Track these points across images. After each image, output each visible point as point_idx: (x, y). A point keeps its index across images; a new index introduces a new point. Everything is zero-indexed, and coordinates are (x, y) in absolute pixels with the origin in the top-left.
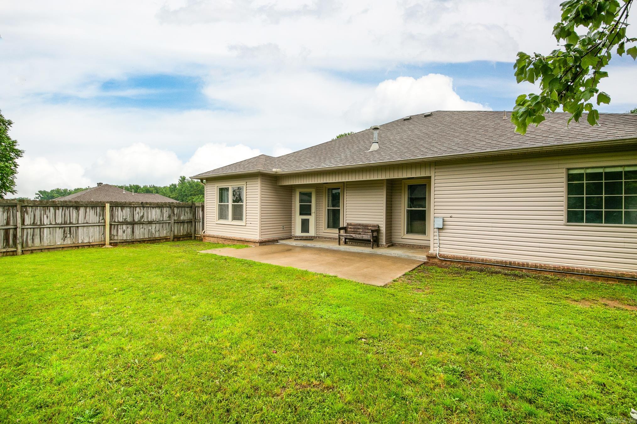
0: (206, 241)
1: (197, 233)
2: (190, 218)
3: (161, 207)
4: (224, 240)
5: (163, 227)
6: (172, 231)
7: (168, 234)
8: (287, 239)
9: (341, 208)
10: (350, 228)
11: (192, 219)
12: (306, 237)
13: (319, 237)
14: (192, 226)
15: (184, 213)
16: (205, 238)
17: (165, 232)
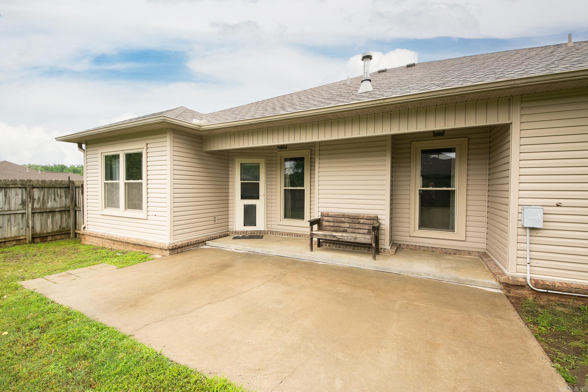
0: (86, 242)
1: (78, 227)
2: (66, 205)
3: (5, 188)
4: (112, 242)
5: (9, 220)
6: (28, 227)
7: (22, 232)
8: (221, 237)
9: (306, 187)
10: (327, 221)
11: (69, 207)
12: (252, 232)
13: (272, 232)
14: (69, 216)
15: (55, 197)
16: (85, 238)
17: (14, 229)
